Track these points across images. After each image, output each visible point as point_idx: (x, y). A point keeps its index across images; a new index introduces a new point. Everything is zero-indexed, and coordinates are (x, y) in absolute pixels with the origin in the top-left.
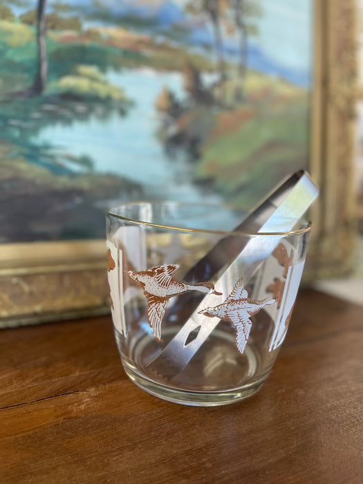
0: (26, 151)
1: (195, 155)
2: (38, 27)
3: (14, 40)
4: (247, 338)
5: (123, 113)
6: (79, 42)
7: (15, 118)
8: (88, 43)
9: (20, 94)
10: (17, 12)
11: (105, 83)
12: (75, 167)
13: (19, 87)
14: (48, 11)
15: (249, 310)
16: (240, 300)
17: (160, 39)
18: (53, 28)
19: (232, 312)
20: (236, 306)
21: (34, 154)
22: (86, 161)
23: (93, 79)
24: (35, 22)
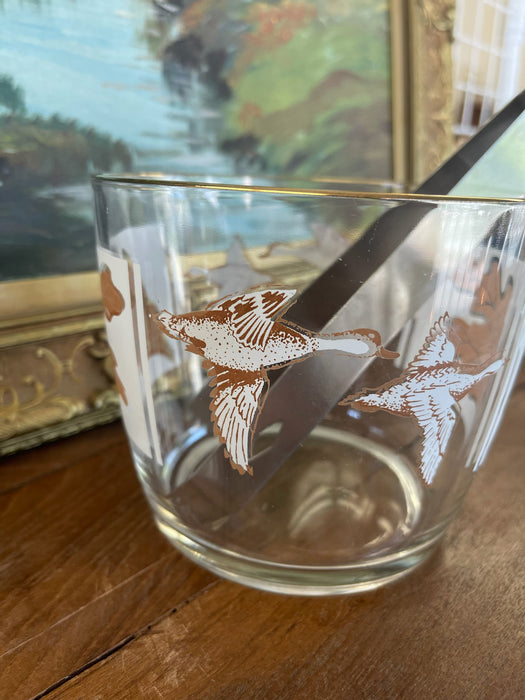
1: (221, 92)
4: (443, 450)
15: (453, 388)
16: (439, 366)
19: (418, 397)
20: (429, 380)
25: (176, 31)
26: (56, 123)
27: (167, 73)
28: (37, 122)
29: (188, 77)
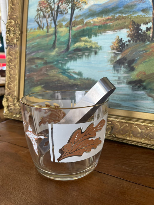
0: (62, 71)
1: (131, 69)
2: (70, 27)
3: (63, 34)
5: (96, 53)
6: (82, 29)
7: (60, 61)
8: (85, 28)
9: (63, 52)
10: (64, 24)
11: (90, 42)
12: (76, 76)
13: (62, 50)
14: (73, 20)
17: (117, 15)
18: (74, 26)
21: (64, 72)
22: (80, 74)
23: (86, 41)
24: (69, 25)
25: (119, 58)
26: (88, 79)
27: (114, 67)
28: (84, 79)
29: (121, 67)
